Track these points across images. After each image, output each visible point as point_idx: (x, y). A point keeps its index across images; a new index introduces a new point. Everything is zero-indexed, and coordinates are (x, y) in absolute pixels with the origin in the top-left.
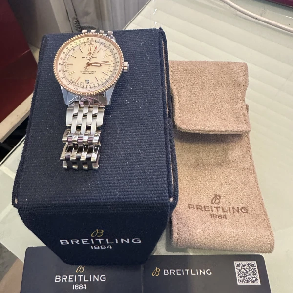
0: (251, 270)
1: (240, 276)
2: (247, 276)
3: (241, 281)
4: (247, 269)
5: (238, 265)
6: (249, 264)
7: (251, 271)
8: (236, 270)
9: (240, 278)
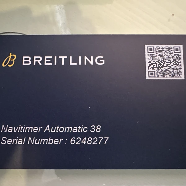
0: (173, 57)
1: (152, 66)
2: (163, 66)
3: (152, 74)
4: (165, 57)
5: (151, 50)
6: (169, 49)
7: (172, 60)
8: (147, 57)
9: (151, 70)
